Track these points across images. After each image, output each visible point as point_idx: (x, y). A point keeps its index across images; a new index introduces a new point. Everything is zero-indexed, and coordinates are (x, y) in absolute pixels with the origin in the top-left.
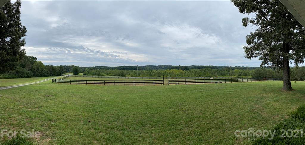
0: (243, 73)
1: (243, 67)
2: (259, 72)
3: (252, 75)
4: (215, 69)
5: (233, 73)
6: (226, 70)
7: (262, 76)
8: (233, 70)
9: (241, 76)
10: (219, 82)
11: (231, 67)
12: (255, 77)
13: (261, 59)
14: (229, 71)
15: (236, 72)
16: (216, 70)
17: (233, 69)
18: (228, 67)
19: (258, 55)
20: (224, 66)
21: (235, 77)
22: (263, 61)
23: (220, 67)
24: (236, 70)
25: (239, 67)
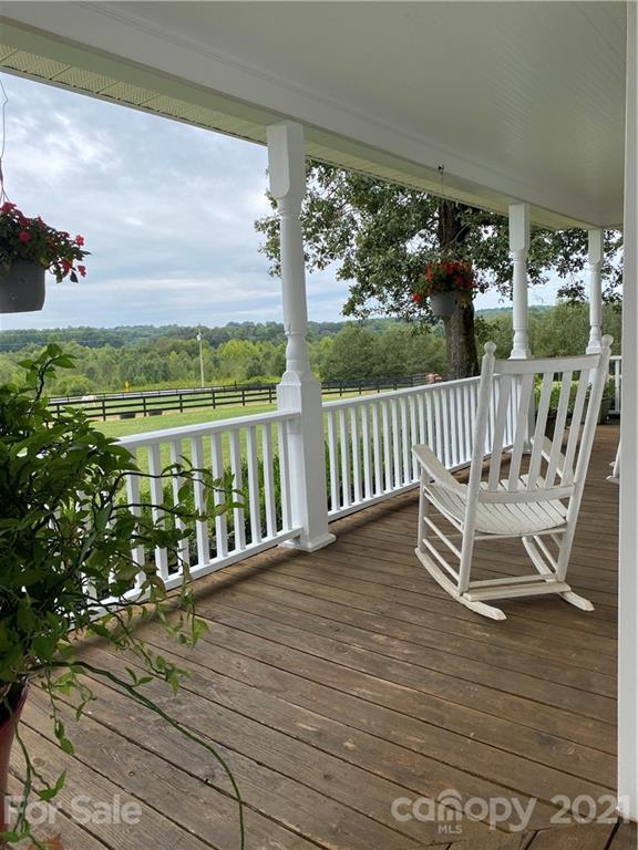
0: (273, 358)
1: (269, 325)
2: (362, 346)
3: (323, 364)
4: (108, 347)
5: (216, 361)
6: (174, 348)
7: (377, 369)
8: (214, 344)
9: (262, 374)
10: (145, 411)
11: (204, 330)
12: (339, 374)
13: (345, 273)
14: (194, 352)
15: (236, 357)
16: (108, 353)
17: (216, 339)
18: (189, 333)
19: (332, 256)
20: (157, 326)
21: (231, 382)
22: (354, 282)
23: (135, 335)
24: (233, 345)
25: (248, 326)
